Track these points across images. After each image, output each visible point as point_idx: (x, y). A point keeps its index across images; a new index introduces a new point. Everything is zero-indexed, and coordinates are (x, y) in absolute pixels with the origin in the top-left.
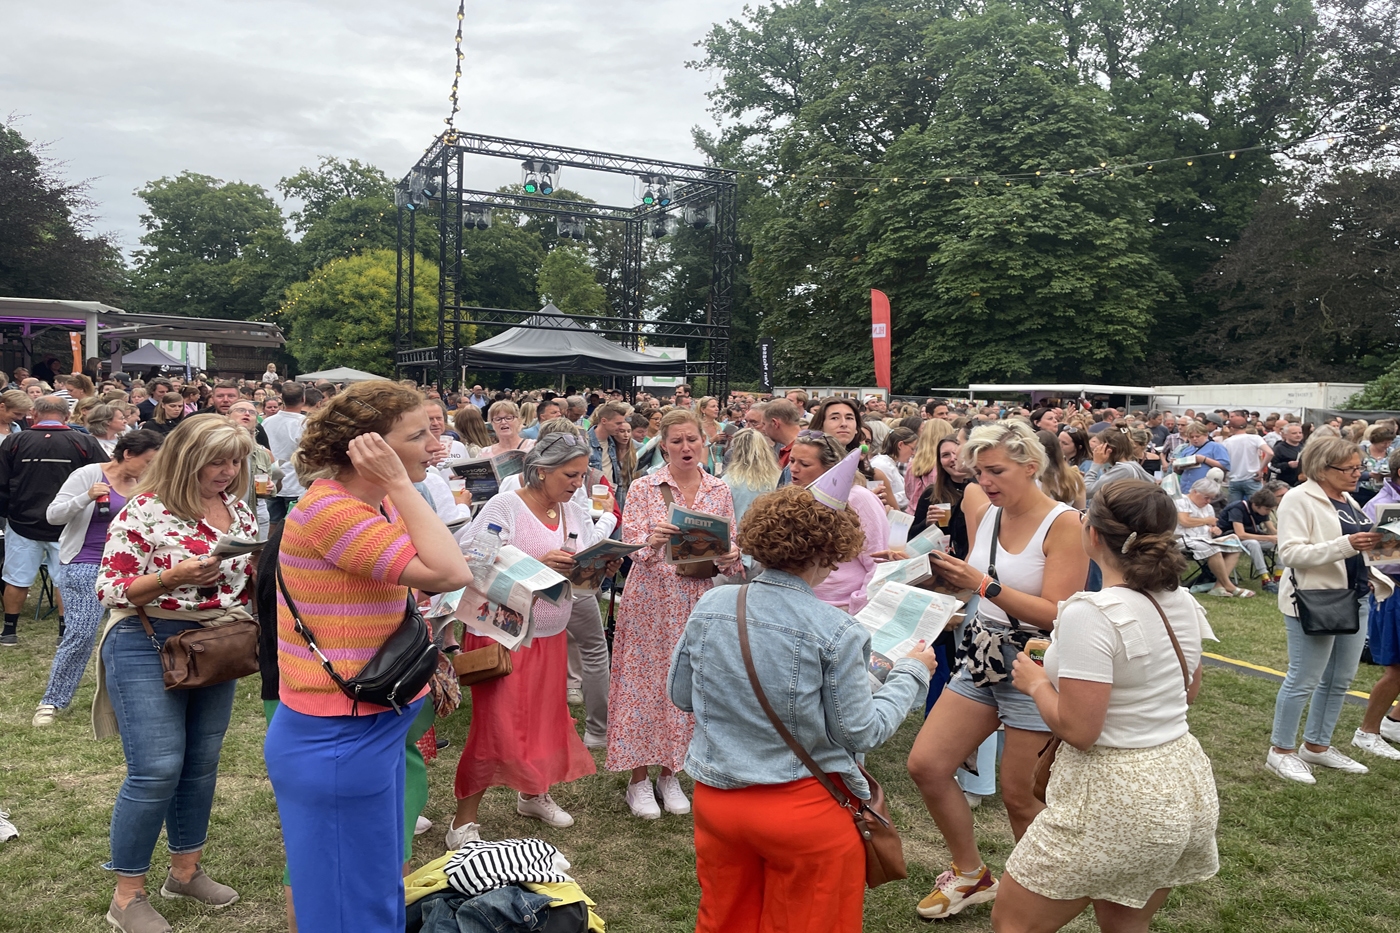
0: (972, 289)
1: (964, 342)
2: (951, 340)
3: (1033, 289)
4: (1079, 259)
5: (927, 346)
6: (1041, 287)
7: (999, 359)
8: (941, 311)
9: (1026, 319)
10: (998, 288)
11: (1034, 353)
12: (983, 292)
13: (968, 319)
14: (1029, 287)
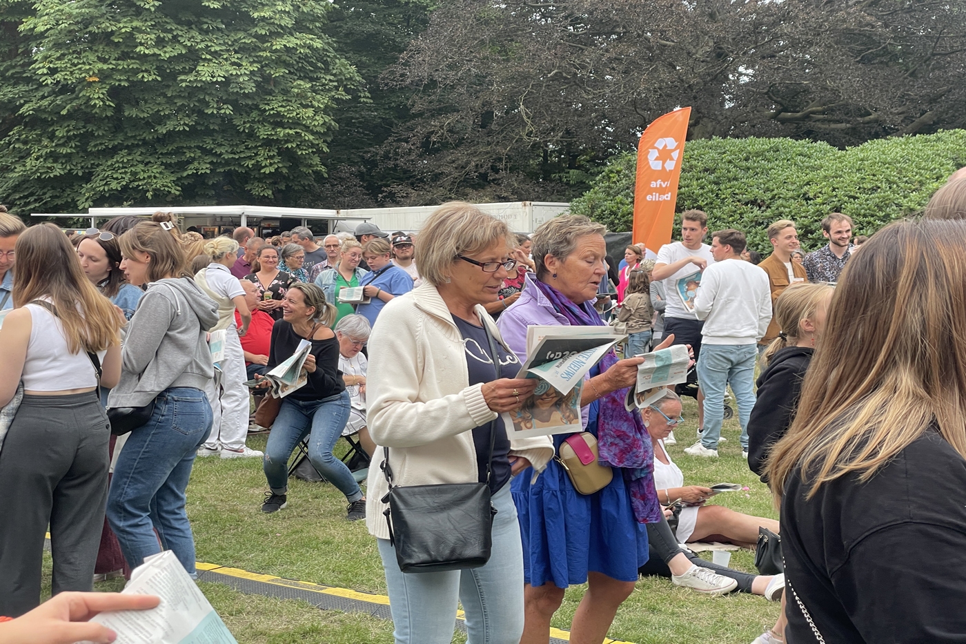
0: (87, 71)
1: (82, 148)
2: (63, 145)
3: (173, 76)
4: (234, 36)
5: (29, 154)
6: (184, 72)
7: (134, 174)
8: (45, 103)
9: (168, 117)
10: (124, 71)
11: (182, 165)
12: (104, 76)
13: (84, 115)
14: (168, 73)
